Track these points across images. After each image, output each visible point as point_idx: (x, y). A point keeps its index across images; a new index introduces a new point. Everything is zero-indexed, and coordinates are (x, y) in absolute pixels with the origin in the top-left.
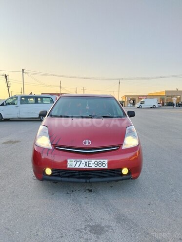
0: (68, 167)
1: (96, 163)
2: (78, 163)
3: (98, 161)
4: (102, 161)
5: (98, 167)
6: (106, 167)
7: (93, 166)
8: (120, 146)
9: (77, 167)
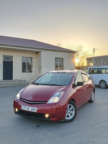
0: (22, 109)
1: (32, 109)
2: (25, 108)
3: (33, 108)
4: (34, 108)
5: (32, 111)
6: (36, 112)
7: (30, 110)
8: (46, 102)
9: (24, 109)
